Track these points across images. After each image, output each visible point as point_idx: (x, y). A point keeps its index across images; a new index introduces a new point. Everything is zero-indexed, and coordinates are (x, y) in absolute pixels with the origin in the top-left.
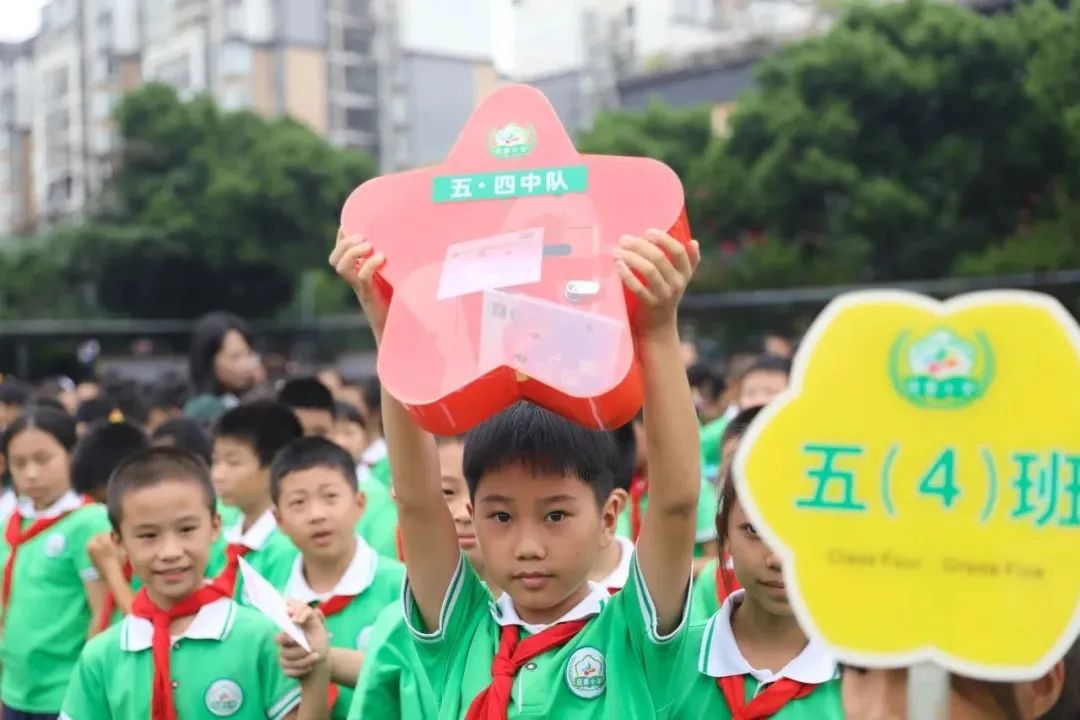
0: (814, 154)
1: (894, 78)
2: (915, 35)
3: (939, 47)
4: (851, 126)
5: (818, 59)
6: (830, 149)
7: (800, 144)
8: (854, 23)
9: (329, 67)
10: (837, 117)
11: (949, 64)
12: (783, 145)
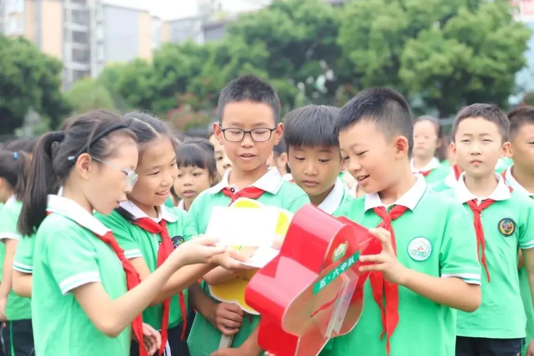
0: (248, 66)
1: (286, 33)
2: (298, 14)
3: (308, 20)
4: (266, 54)
5: (253, 23)
6: (256, 65)
7: (242, 61)
8: (272, 7)
9: (65, 11)
10: (260, 50)
11: (312, 28)
12: (234, 61)
